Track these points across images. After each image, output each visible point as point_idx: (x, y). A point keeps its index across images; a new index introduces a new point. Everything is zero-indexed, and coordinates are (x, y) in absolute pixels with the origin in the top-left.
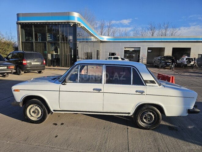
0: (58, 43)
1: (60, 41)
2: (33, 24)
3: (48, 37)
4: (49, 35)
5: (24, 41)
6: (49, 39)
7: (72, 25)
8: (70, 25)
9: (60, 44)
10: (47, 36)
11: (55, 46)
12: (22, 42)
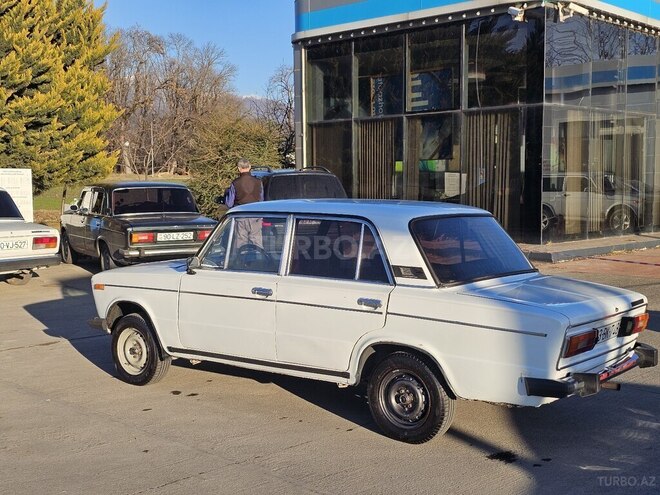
0: (456, 115)
1: (464, 106)
2: (352, 40)
3: (414, 89)
4: (419, 82)
5: (320, 119)
6: (418, 99)
7: (519, 18)
8: (510, 16)
9: (463, 119)
10: (410, 84)
11: (441, 135)
12: (310, 126)
